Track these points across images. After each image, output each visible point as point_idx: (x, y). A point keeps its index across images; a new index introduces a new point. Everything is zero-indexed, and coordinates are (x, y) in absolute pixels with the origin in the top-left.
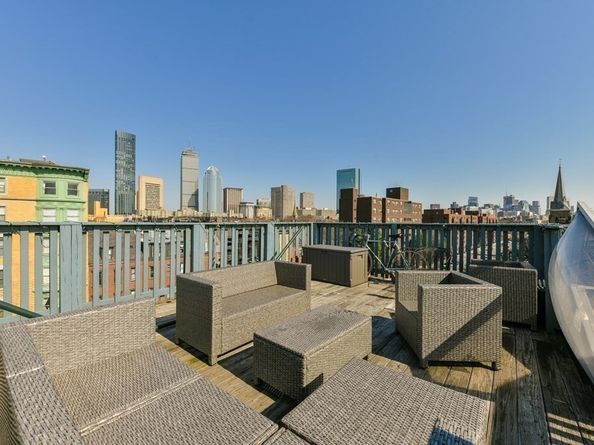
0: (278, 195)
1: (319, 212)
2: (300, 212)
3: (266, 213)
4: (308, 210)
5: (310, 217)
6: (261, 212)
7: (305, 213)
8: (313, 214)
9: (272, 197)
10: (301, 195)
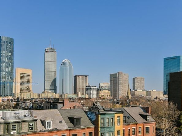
0: (115, 79)
1: (149, 93)
2: (133, 93)
3: (106, 94)
4: (139, 91)
5: (141, 97)
6: (102, 94)
7: (137, 94)
8: (144, 95)
9: (111, 81)
10: (134, 79)
